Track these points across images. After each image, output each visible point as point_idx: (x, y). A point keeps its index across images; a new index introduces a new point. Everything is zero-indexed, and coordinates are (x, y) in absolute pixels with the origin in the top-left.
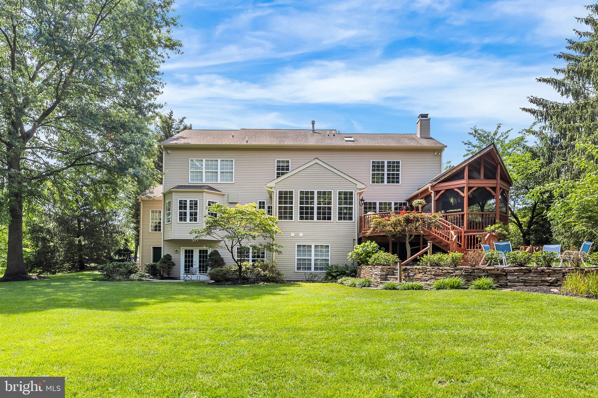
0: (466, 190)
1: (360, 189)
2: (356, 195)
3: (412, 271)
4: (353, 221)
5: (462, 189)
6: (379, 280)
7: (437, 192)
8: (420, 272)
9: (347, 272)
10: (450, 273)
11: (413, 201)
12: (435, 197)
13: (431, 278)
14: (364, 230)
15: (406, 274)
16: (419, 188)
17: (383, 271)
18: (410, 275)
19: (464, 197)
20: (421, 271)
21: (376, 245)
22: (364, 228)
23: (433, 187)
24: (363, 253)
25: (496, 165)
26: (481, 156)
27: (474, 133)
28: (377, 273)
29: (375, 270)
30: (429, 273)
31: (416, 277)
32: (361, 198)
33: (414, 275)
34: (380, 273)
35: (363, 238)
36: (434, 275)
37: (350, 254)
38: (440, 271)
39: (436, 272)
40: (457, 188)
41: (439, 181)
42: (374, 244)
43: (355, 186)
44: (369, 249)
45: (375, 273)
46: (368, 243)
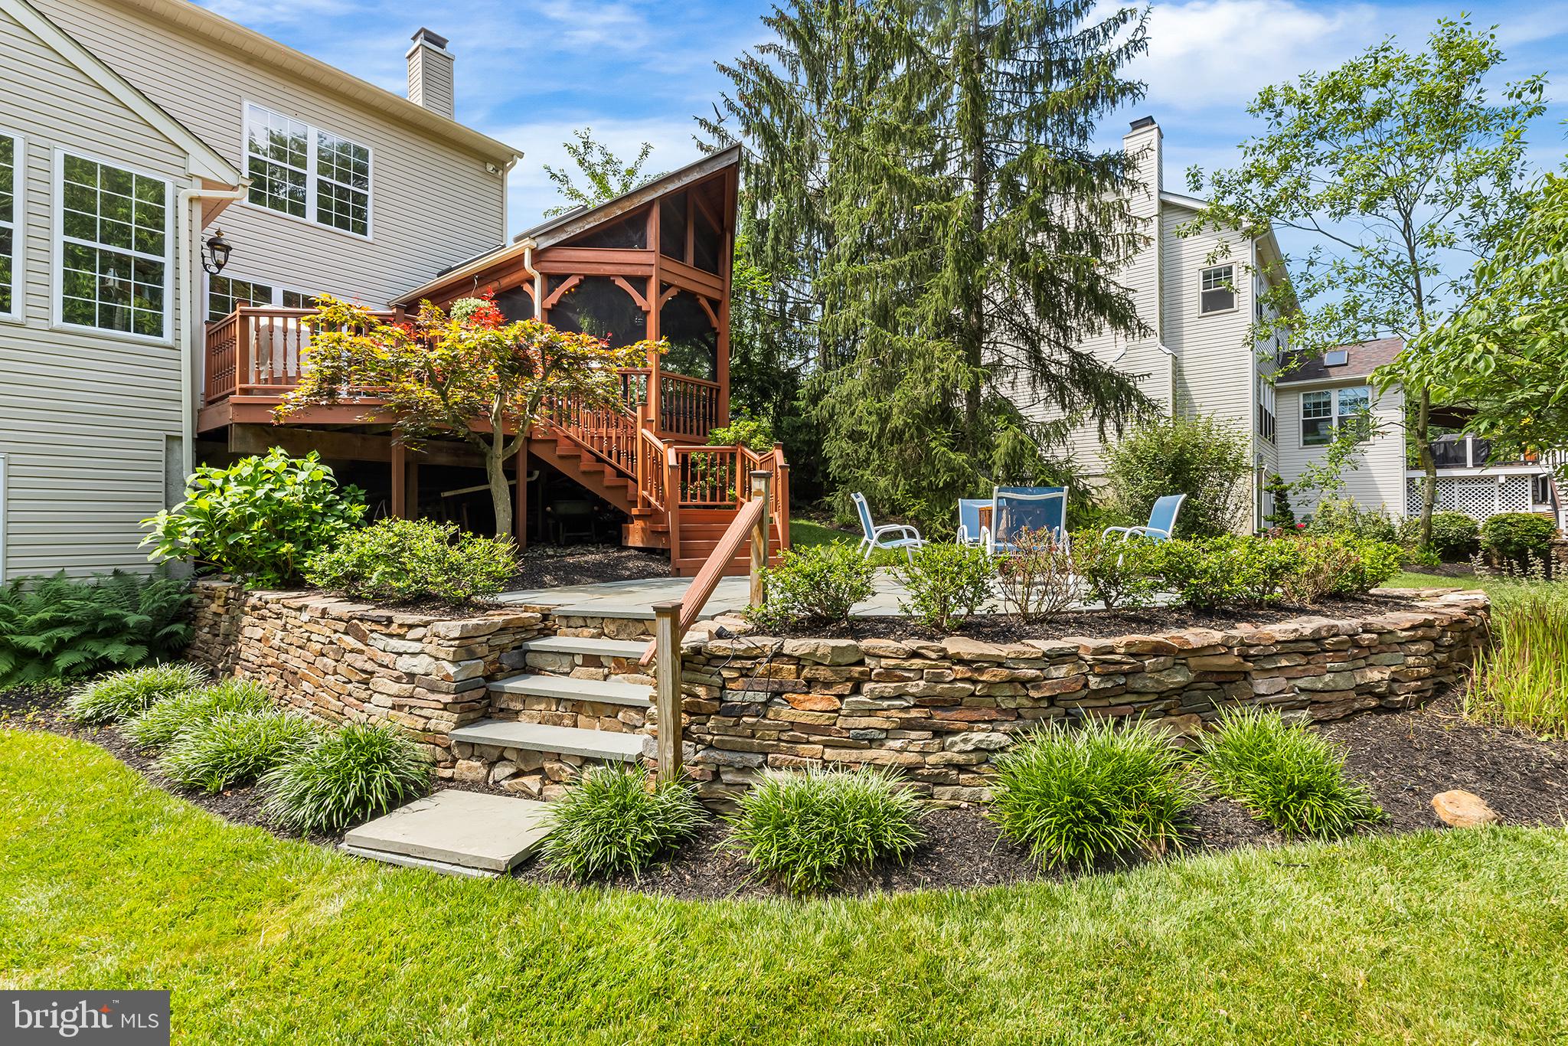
0: (653, 288)
1: (207, 184)
2: (184, 205)
3: (745, 673)
4: (168, 338)
5: (640, 283)
6: (445, 722)
7: (553, 280)
8: (811, 683)
9: (132, 619)
10: (1024, 683)
11: (455, 298)
12: (544, 297)
13: (907, 725)
14: (245, 392)
15: (701, 691)
16: (445, 268)
17: (471, 655)
18: (735, 697)
19: (648, 312)
20: (823, 673)
21: (324, 471)
22: (245, 378)
23: (538, 255)
24: (252, 518)
25: (719, 231)
26: (687, 187)
27: (582, 150)
28: (421, 664)
29: (396, 644)
30: (889, 688)
31: (786, 714)
32: (210, 232)
33: (766, 704)
34: (451, 669)
35: (234, 432)
36: (921, 702)
37: (162, 518)
38: (961, 671)
39: (938, 679)
40: (627, 278)
41: (564, 237)
42: (313, 469)
43: (180, 162)
44: (292, 492)
45: (404, 664)
46: (277, 459)
